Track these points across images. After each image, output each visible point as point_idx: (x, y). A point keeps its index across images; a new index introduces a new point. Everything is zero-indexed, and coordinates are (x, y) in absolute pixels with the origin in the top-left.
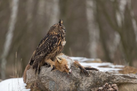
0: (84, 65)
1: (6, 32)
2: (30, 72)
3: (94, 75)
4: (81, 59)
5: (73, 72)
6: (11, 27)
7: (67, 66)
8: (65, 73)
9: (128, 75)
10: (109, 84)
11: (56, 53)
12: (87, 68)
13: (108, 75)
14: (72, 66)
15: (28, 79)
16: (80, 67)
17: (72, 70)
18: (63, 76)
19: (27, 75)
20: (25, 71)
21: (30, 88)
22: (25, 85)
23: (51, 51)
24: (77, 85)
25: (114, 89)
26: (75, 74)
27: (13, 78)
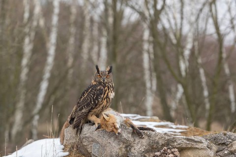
0: (137, 124)
2: (69, 132)
3: (149, 136)
5: (123, 132)
7: (116, 124)
8: (113, 133)
9: (193, 138)
10: (168, 149)
11: (103, 107)
12: (140, 127)
13: (167, 138)
14: (121, 125)
15: (67, 140)
16: (133, 127)
17: (122, 130)
18: (110, 138)
19: (65, 134)
20: (63, 129)
21: (69, 151)
22: (63, 147)
23: (96, 105)
24: (128, 149)
25: (174, 155)
26: (126, 135)
27: (47, 138)
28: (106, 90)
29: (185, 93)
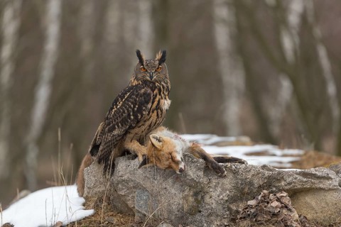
0: (212, 152)
1: (35, 83)
2: (91, 172)
3: (235, 173)
4: (207, 139)
5: (188, 168)
6: (47, 73)
7: (175, 154)
8: (171, 170)
9: (313, 170)
10: (270, 193)
11: (150, 126)
12: (218, 158)
13: (267, 173)
14: (185, 156)
15: (89, 188)
16: (205, 157)
17: (187, 164)
18: (165, 179)
19: (86, 177)
20: (81, 169)
21: (94, 208)
22: (83, 200)
23: (138, 122)
24: (199, 198)
25: (282, 203)
26: (194, 173)
27: (54, 186)
28: (156, 95)
29: (296, 91)
